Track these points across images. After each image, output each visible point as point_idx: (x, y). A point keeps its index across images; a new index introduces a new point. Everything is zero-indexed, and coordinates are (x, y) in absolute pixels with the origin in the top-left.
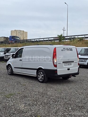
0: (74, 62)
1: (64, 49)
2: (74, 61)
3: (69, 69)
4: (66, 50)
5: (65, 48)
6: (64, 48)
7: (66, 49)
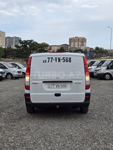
0: (72, 82)
1: (50, 59)
2: (74, 81)
3: (57, 95)
4: (54, 61)
5: (52, 58)
6: (50, 57)
7: (54, 58)
